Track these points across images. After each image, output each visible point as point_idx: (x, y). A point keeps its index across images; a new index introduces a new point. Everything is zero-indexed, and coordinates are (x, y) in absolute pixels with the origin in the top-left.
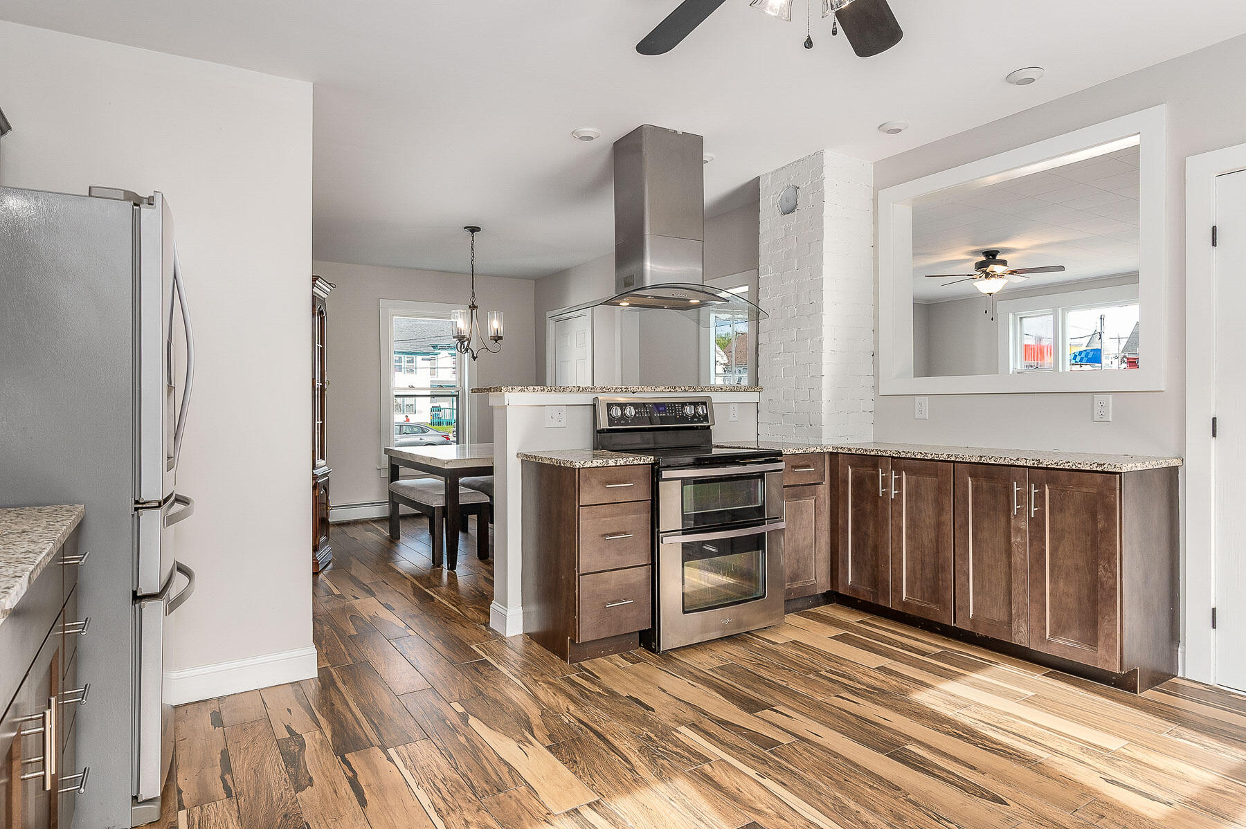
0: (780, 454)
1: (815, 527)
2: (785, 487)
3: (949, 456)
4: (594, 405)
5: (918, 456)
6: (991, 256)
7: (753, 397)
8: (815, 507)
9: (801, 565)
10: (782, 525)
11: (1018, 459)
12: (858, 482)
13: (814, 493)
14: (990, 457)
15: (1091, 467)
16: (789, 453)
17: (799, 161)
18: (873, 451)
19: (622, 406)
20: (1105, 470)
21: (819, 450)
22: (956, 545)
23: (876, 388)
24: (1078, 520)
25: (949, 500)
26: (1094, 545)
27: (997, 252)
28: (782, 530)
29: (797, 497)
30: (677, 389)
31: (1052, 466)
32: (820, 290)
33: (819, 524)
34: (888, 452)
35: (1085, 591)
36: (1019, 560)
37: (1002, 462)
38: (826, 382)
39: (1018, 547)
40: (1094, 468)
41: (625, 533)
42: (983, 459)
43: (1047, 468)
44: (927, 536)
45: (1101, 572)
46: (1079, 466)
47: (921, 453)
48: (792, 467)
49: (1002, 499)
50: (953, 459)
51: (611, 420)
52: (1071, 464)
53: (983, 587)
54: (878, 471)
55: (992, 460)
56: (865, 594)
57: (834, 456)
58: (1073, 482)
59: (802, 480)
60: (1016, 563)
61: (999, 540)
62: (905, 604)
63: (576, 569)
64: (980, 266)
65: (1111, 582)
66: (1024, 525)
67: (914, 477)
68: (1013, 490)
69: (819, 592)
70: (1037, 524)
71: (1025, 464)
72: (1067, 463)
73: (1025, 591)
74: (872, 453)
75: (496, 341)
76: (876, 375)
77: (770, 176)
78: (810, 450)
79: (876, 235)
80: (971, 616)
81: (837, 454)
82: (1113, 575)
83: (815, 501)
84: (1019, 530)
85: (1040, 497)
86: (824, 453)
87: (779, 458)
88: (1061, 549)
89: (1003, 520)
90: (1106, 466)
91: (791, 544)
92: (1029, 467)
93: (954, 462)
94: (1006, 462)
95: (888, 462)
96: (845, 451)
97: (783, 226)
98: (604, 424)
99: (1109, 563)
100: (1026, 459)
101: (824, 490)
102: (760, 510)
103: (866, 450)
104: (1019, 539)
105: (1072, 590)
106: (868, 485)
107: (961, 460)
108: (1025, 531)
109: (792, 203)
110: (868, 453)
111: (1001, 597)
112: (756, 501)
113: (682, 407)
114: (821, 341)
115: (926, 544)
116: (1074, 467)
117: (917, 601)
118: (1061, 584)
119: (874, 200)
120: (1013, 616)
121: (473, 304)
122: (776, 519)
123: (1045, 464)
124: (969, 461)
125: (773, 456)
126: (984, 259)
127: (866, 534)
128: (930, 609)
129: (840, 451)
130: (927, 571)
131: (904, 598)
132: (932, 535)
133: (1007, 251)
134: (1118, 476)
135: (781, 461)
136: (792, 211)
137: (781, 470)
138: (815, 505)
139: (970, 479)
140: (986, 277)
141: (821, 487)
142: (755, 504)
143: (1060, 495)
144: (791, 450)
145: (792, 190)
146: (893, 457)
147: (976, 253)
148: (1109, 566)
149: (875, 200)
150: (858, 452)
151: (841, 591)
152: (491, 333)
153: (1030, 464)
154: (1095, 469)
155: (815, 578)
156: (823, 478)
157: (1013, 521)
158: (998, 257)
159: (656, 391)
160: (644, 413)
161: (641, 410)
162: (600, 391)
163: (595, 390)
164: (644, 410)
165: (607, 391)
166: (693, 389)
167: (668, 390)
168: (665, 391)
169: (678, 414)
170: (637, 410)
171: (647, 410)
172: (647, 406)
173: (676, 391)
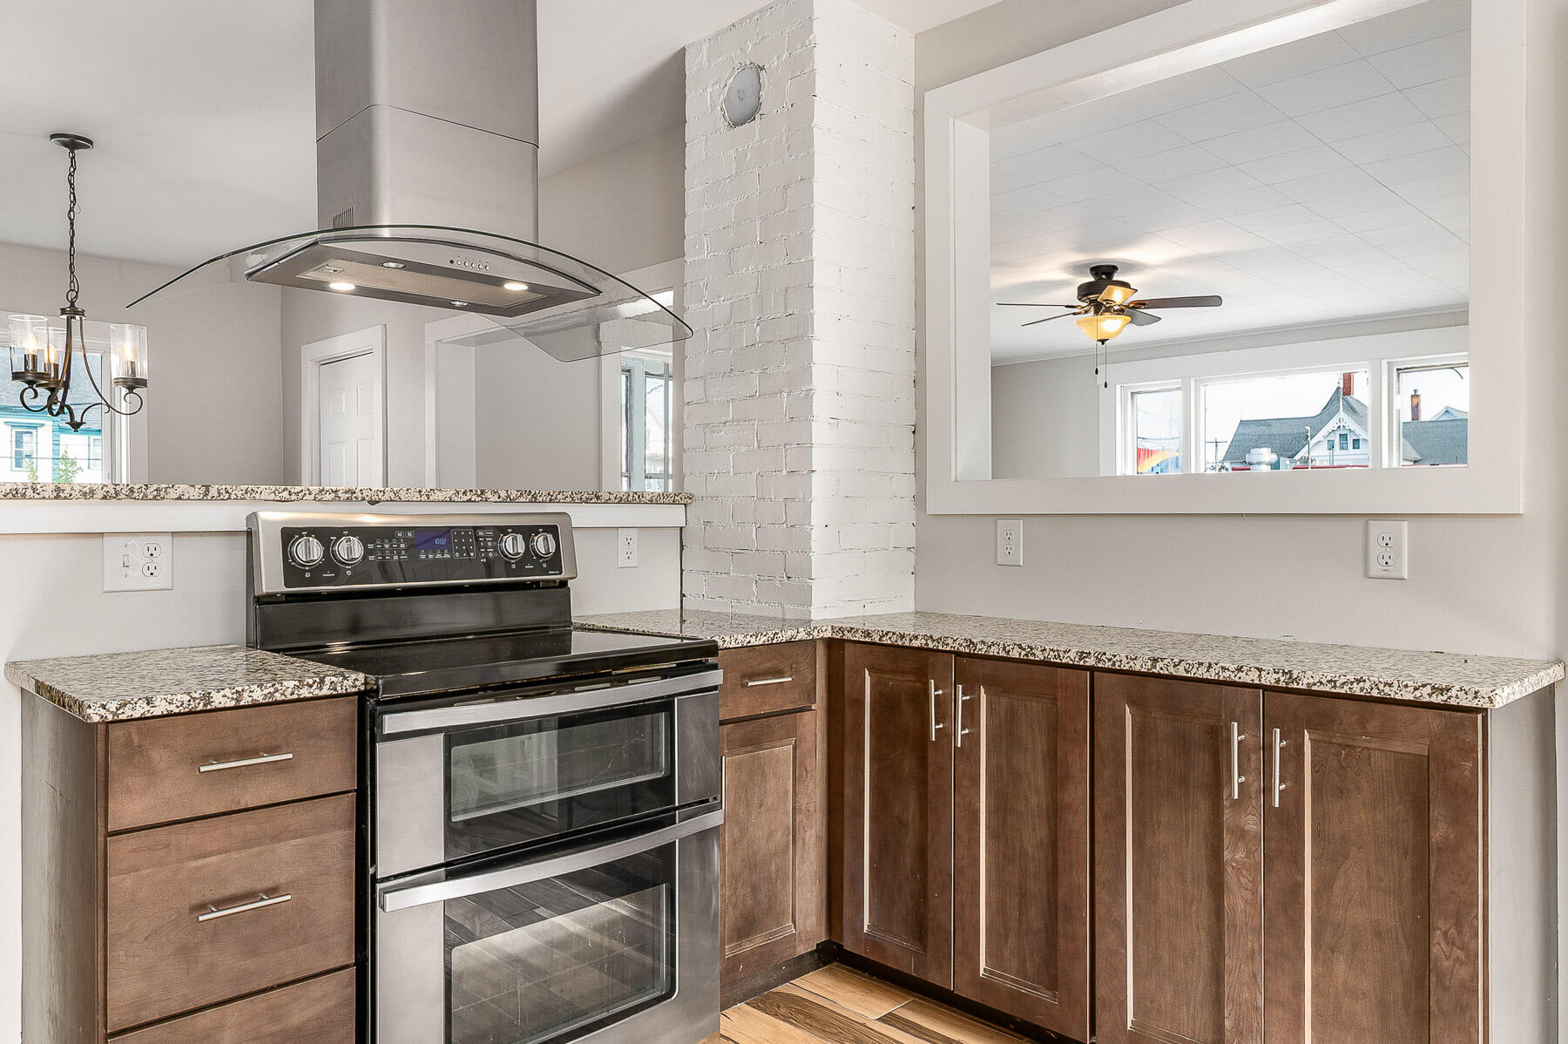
0: (711, 649)
1: (794, 808)
2: (723, 723)
3: (1082, 655)
4: (249, 533)
5: (1015, 654)
6: (1104, 274)
7: (673, 516)
8: (794, 765)
9: (762, 897)
10: (715, 819)
11: (1239, 669)
12: (886, 706)
13: (791, 732)
14: (1176, 660)
15: (1418, 693)
16: (733, 645)
17: (762, 11)
18: (916, 638)
19: (327, 535)
20: (1453, 702)
21: (802, 636)
22: (1097, 860)
23: (919, 500)
24: (1380, 816)
25: (1083, 753)
26: (1422, 881)
27: (1114, 268)
28: (716, 830)
29: (754, 742)
30: (489, 495)
31: (1322, 688)
32: (807, 287)
33: (803, 801)
34: (950, 641)
35: (1397, 987)
36: (1241, 905)
37: (1202, 673)
38: (819, 486)
39: (1238, 871)
40: (1425, 695)
41: (272, 891)
42: (1160, 664)
43: (1308, 693)
44: (1033, 836)
45: (1439, 948)
46: (1387, 689)
47: (1020, 646)
48: (743, 677)
49: (1202, 759)
50: (1091, 662)
51: (293, 571)
52: (1367, 685)
53: (1157, 959)
54: (927, 684)
55: (1181, 668)
56: (899, 953)
57: (835, 646)
58: (1372, 726)
59: (764, 704)
60: (1234, 910)
61: (1194, 852)
62: (983, 985)
63: (100, 1017)
64: (1085, 291)
65: (1463, 972)
66: (1253, 823)
67: (1004, 700)
68: (1229, 740)
69: (802, 950)
70: (1284, 822)
71: (1257, 682)
72: (1358, 681)
73: (1255, 976)
74: (916, 643)
75: (131, 389)
76: (920, 474)
77: (705, 46)
78: (784, 636)
79: (919, 185)
80: (1129, 1024)
81: (842, 642)
82: (1468, 956)
83: (795, 748)
84: (1241, 834)
85: (1293, 757)
86: (814, 641)
87: (711, 660)
88: (1339, 883)
89: (1203, 806)
90: (1453, 692)
91: (740, 852)
92: (1265, 688)
93: (1092, 669)
94: (1212, 675)
95: (948, 665)
96: (859, 637)
97: (732, 152)
98: (272, 581)
99: (1458, 925)
100: (1260, 670)
101: (814, 724)
102: (663, 787)
103: (902, 637)
104: (1240, 855)
105: (1366, 984)
106: (907, 713)
107: (1108, 665)
108: (1256, 837)
109: (750, 101)
110: (907, 644)
111: (1199, 987)
112: (654, 766)
113: (495, 539)
114: (809, 396)
115: (1030, 850)
116: (1375, 693)
117: (1009, 981)
118: (1340, 967)
119: (915, 113)
120: (1228, 1035)
121: (72, 303)
122: (704, 804)
123: (1306, 681)
124: (1127, 667)
125: (695, 656)
126: (1092, 279)
127: (901, 822)
128: (1038, 1001)
129: (848, 636)
130: (1032, 912)
131: (982, 972)
132: (1042, 832)
133: (1131, 267)
134: (1480, 716)
135: (715, 667)
136: (751, 117)
137: (715, 688)
138: (794, 757)
139: (1127, 709)
140: (1096, 312)
141: (807, 716)
142: (652, 771)
143: (1338, 755)
144: (741, 637)
145: (750, 75)
146: (958, 654)
147: (1077, 268)
148: (1460, 932)
149: (918, 113)
150: (886, 640)
151: (848, 945)
152: (118, 370)
153: (1268, 680)
154: (1427, 699)
155: (794, 922)
156: (811, 696)
157: (1226, 811)
158: (1116, 277)
159: (431, 498)
160: (392, 552)
161: (383, 547)
162: (272, 496)
163: (257, 496)
164: (391, 546)
165: (293, 497)
166: (529, 497)
167: (465, 498)
168: (456, 499)
169: (483, 555)
170: (370, 546)
171: (399, 546)
172: (400, 535)
173: (486, 501)
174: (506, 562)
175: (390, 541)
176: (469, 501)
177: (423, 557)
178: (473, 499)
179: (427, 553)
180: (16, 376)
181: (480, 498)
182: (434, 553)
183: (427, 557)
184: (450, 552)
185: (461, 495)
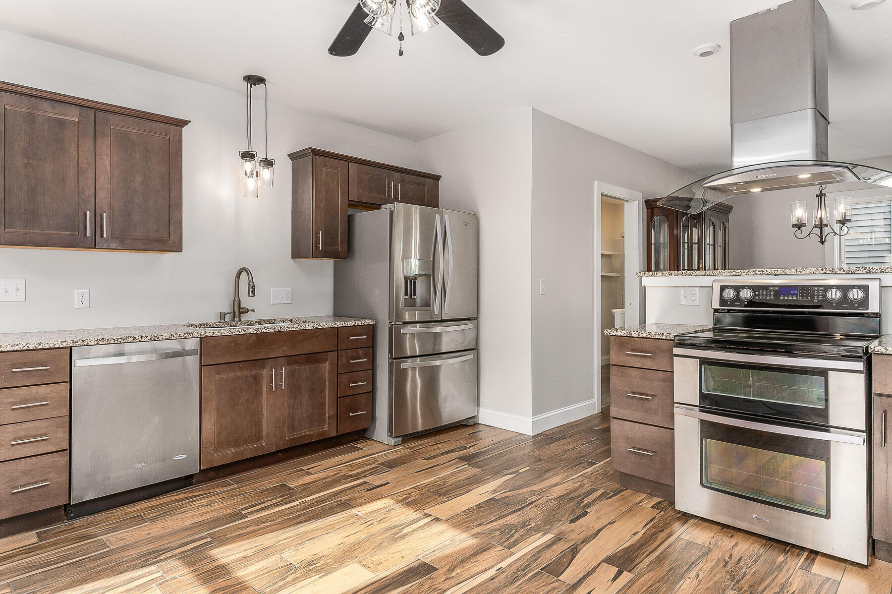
19: (737, 289)
51: (723, 302)
98: (717, 304)
121: (820, 193)
159: (802, 273)
160: (766, 295)
161: (763, 293)
162: (729, 274)
163: (723, 274)
164: (767, 293)
165: (737, 274)
166: (865, 271)
167: (822, 272)
168: (817, 273)
169: (816, 298)
170: (757, 293)
171: (770, 293)
172: (771, 288)
173: (836, 273)
174: (829, 303)
175: (766, 291)
176: (825, 273)
177: (782, 298)
178: (827, 272)
179: (784, 296)
180: (793, 226)
181: (831, 272)
182: (788, 296)
183: (784, 298)
184: (797, 296)
185: (819, 270)
